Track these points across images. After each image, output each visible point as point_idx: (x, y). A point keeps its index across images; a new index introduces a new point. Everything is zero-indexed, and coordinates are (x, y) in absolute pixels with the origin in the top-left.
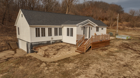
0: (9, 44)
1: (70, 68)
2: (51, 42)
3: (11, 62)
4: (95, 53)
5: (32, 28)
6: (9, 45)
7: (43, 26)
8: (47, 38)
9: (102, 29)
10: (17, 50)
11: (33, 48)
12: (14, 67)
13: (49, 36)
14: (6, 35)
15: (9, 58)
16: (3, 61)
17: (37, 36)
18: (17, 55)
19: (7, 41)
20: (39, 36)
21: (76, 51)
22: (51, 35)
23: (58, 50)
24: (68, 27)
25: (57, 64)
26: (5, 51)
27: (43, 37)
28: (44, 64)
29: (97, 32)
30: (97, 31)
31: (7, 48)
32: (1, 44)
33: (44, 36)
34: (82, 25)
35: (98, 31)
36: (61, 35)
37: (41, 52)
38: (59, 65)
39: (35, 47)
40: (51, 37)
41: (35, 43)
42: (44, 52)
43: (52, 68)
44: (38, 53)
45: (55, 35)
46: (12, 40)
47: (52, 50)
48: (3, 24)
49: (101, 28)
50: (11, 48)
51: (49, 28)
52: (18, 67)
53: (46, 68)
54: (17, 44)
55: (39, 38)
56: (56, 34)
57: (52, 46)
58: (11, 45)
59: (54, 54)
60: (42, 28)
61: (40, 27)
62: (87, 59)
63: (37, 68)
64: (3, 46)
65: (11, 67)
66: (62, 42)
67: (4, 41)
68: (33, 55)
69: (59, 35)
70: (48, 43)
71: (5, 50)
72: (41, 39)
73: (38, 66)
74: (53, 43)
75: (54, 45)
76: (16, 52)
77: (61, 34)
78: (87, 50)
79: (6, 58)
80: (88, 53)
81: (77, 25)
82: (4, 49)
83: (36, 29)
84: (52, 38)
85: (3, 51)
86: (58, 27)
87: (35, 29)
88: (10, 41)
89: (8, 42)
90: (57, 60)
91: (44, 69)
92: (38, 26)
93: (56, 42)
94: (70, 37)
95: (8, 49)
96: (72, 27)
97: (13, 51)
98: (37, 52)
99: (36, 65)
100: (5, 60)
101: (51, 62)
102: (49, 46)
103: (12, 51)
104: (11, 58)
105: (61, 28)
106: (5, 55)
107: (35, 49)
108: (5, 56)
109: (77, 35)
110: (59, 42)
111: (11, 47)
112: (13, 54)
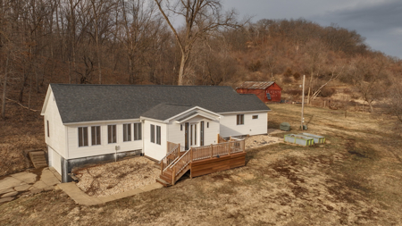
0: (28, 156)
1: (120, 220)
2: (115, 156)
3: (22, 204)
4: (192, 187)
5: (69, 128)
6: (27, 160)
7: (95, 123)
8: (105, 148)
9: (255, 117)
10: (44, 170)
11: (73, 170)
12: (22, 215)
13: (109, 142)
14: (25, 133)
15: (20, 193)
16: (6, 200)
17: (80, 145)
18: (40, 185)
19: (24, 149)
20: (86, 144)
21: (157, 181)
22: (115, 141)
23: (123, 176)
24: (153, 123)
25: (101, 209)
26: (16, 175)
27: (96, 147)
28: (76, 210)
29: (240, 126)
30: (238, 124)
31: (22, 167)
32: (12, 155)
33: (99, 143)
34: (179, 120)
35: (242, 123)
36: (140, 138)
37: (86, 180)
38: (102, 213)
39: (77, 168)
40: (115, 145)
41: (78, 160)
42: (91, 180)
43: (88, 217)
44: (78, 184)
45: (124, 140)
46: (37, 144)
47: (109, 177)
48: (21, 101)
49: (251, 116)
50: (32, 167)
51: (109, 127)
52: (29, 215)
53: (77, 218)
54: (46, 156)
55: (86, 148)
56: (127, 138)
57: (116, 165)
58: (32, 158)
59: (110, 188)
60: (93, 128)
61: (89, 125)
62: (164, 200)
63: (61, 218)
64: (14, 160)
65: (16, 214)
66: (142, 155)
67: (18, 148)
68: (67, 188)
69: (135, 139)
70: (108, 158)
71: (17, 172)
72: (91, 151)
73: (65, 214)
74: (119, 158)
75: (121, 163)
76: (38, 178)
77: (138, 137)
78: (178, 178)
79: (14, 193)
80: (178, 185)
81: (167, 121)
82: (14, 169)
83: (80, 129)
84: (117, 148)
85: (13, 173)
86: (132, 121)
87: (76, 130)
88: (32, 149)
89: (27, 151)
90: (104, 201)
91: (72, 219)
92: (83, 124)
93: (127, 155)
94: (155, 145)
95: (24, 170)
96: (159, 125)
97: (34, 173)
98: (77, 181)
99: (61, 211)
100: (12, 196)
101: (91, 207)
102: (109, 165)
103: (31, 174)
104: (24, 192)
105: (140, 124)
106: (15, 185)
107: (76, 174)
108: (13, 188)
109: (169, 143)
110: (134, 156)
111: (31, 163)
112: (32, 181)
